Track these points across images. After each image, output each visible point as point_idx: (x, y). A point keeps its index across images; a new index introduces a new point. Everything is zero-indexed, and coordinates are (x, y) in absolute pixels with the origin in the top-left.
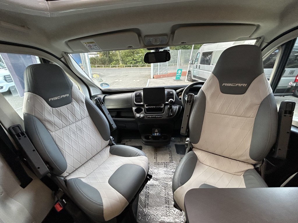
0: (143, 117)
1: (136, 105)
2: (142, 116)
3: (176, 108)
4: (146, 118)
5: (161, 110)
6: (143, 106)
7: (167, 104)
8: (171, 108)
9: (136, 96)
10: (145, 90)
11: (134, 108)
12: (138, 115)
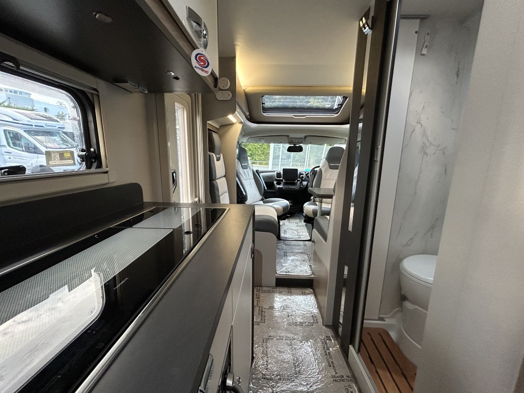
0: (282, 188)
1: (277, 180)
2: (281, 186)
3: (305, 183)
4: (284, 188)
5: (294, 184)
6: (282, 180)
7: (299, 181)
8: (301, 182)
9: (277, 174)
10: (284, 170)
11: (275, 182)
12: (279, 186)
